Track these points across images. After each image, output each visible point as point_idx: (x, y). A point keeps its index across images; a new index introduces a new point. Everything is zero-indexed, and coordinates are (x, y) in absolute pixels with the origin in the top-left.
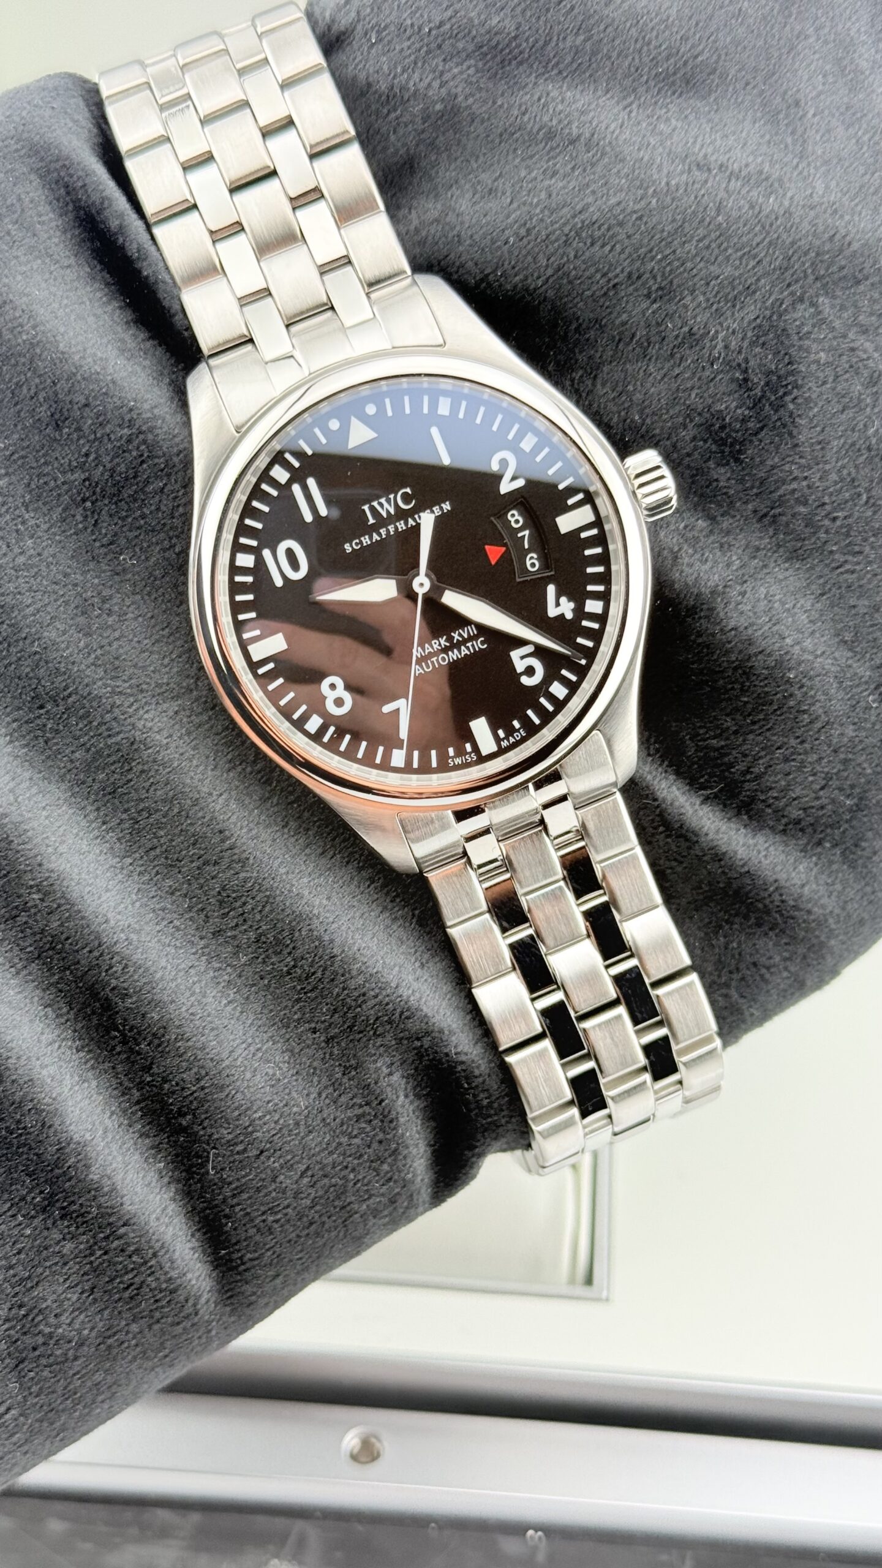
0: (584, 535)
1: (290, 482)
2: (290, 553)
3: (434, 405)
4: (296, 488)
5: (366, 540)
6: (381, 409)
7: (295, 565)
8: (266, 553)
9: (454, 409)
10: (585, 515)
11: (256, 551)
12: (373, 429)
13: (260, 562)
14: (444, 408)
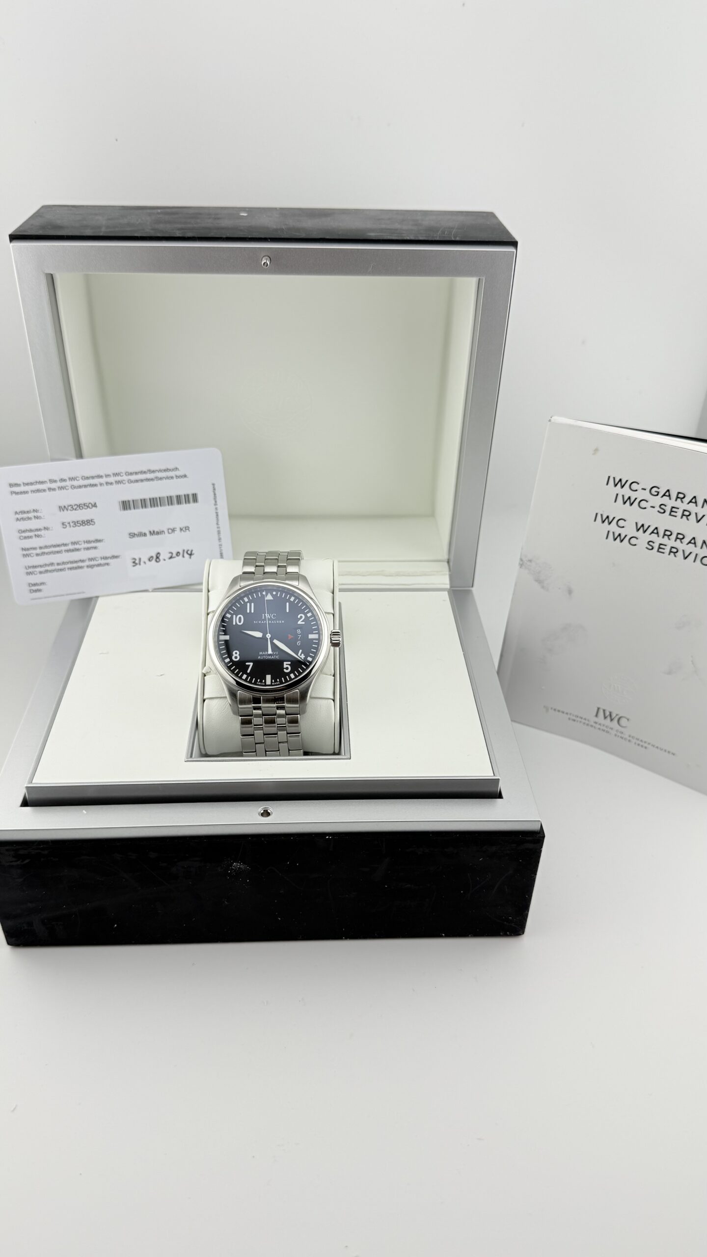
0: (314, 641)
1: (247, 602)
2: (240, 618)
3: (290, 598)
4: (248, 604)
5: (260, 622)
6: (277, 594)
7: (240, 622)
8: (234, 616)
9: (295, 600)
10: (316, 636)
11: (232, 615)
12: (273, 597)
13: (232, 617)
14: (292, 599)
